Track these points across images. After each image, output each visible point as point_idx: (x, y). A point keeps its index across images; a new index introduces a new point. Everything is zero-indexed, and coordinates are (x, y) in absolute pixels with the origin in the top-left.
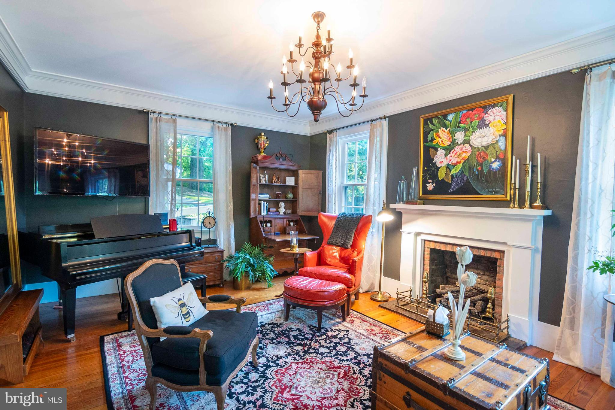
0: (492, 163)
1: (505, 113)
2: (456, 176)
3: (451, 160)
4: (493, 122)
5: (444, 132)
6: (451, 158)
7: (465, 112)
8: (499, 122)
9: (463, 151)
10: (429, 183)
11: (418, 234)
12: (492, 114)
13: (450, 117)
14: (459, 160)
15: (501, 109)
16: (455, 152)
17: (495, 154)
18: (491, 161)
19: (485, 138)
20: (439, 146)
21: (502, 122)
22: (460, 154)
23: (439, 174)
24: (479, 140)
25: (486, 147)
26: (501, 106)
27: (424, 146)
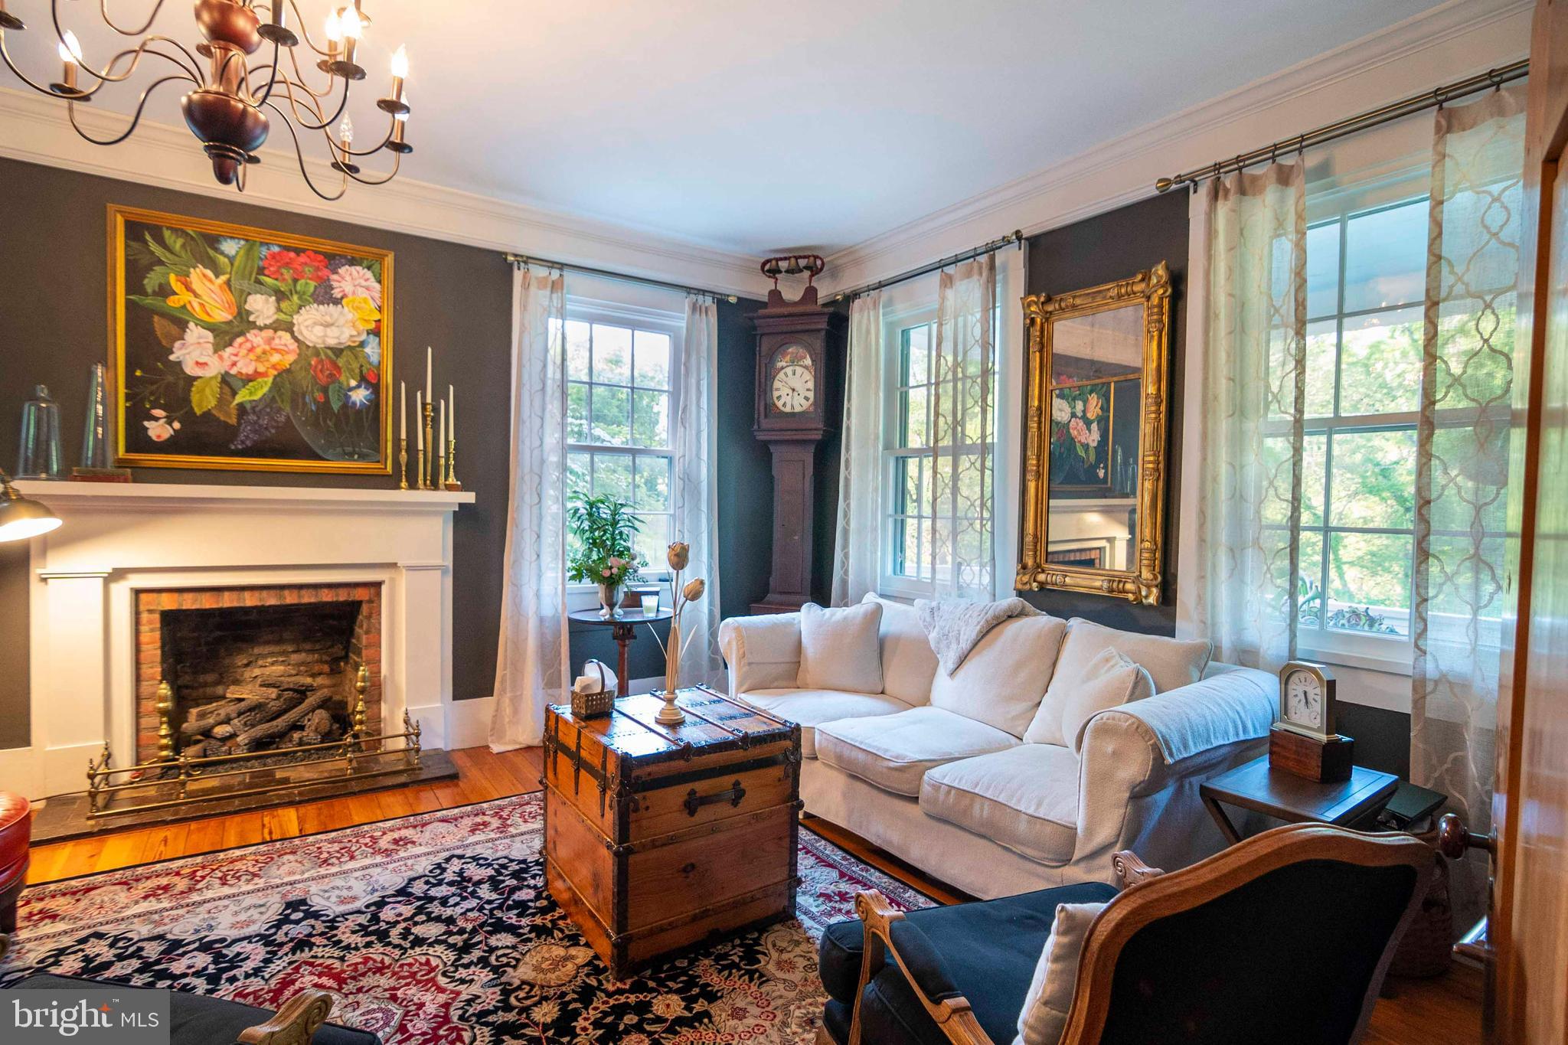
0: (351, 389)
1: (377, 286)
2: (253, 408)
3: (234, 364)
4: (351, 297)
5: (210, 280)
6: (235, 359)
7: (276, 249)
8: (365, 301)
9: (273, 346)
10: (156, 419)
11: (118, 574)
12: (348, 278)
13: (230, 247)
14: (261, 369)
15: (369, 274)
16: (248, 345)
17: (357, 371)
18: (348, 384)
19: (333, 328)
20: (192, 316)
21: (372, 305)
22: (264, 352)
23: (195, 398)
24: (319, 330)
25: (338, 351)
26: (369, 268)
27: (130, 304)
